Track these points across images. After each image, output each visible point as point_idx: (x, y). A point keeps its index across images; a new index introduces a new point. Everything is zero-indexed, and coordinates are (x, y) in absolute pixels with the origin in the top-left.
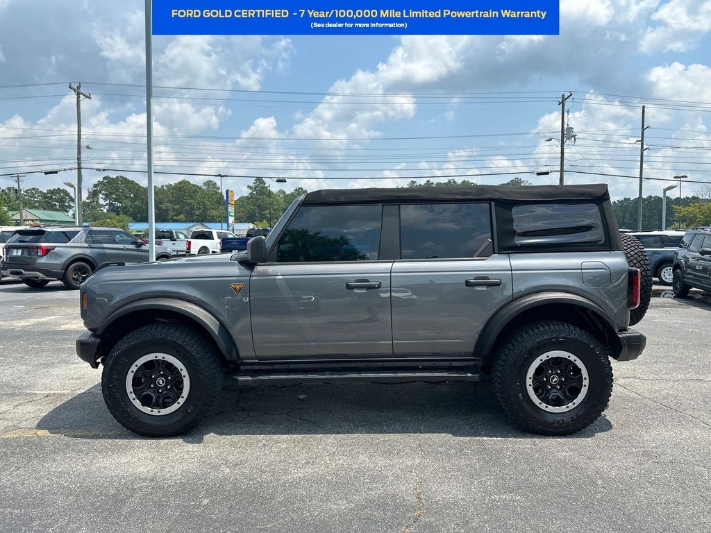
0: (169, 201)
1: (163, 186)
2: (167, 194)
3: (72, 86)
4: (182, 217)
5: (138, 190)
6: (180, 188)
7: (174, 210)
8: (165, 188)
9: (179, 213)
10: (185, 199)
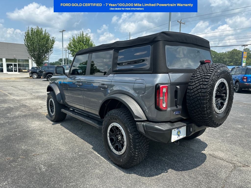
0: (227, 58)
1: (226, 52)
2: (227, 55)
3: (179, 21)
4: (232, 64)
5: (216, 54)
6: (232, 52)
7: (229, 61)
8: (227, 52)
9: (231, 62)
10: (234, 57)
